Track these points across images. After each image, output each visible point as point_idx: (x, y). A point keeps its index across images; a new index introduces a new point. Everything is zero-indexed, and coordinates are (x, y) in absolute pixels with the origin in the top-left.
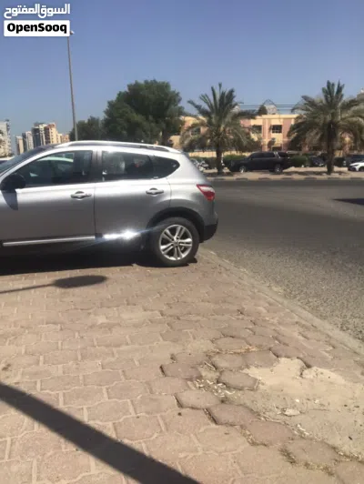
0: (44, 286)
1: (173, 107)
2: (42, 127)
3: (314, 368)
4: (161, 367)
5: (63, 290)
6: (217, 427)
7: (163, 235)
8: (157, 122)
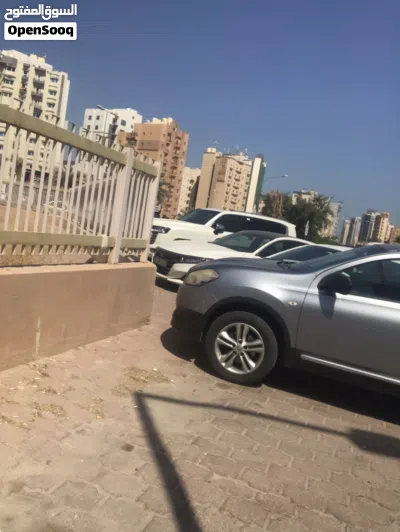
2: (374, 215)
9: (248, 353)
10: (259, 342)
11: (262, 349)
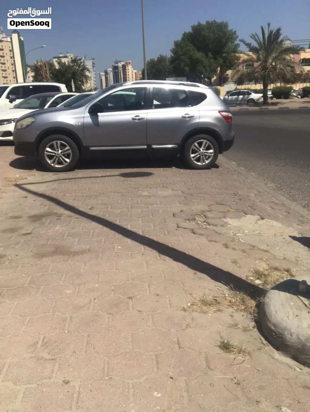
0: (114, 176)
1: (230, 44)
2: (120, 65)
3: (265, 220)
4: (173, 214)
5: (125, 178)
6: (194, 235)
7: (193, 147)
8: (215, 59)
9: (63, 155)
10: (67, 148)
11: (70, 151)
